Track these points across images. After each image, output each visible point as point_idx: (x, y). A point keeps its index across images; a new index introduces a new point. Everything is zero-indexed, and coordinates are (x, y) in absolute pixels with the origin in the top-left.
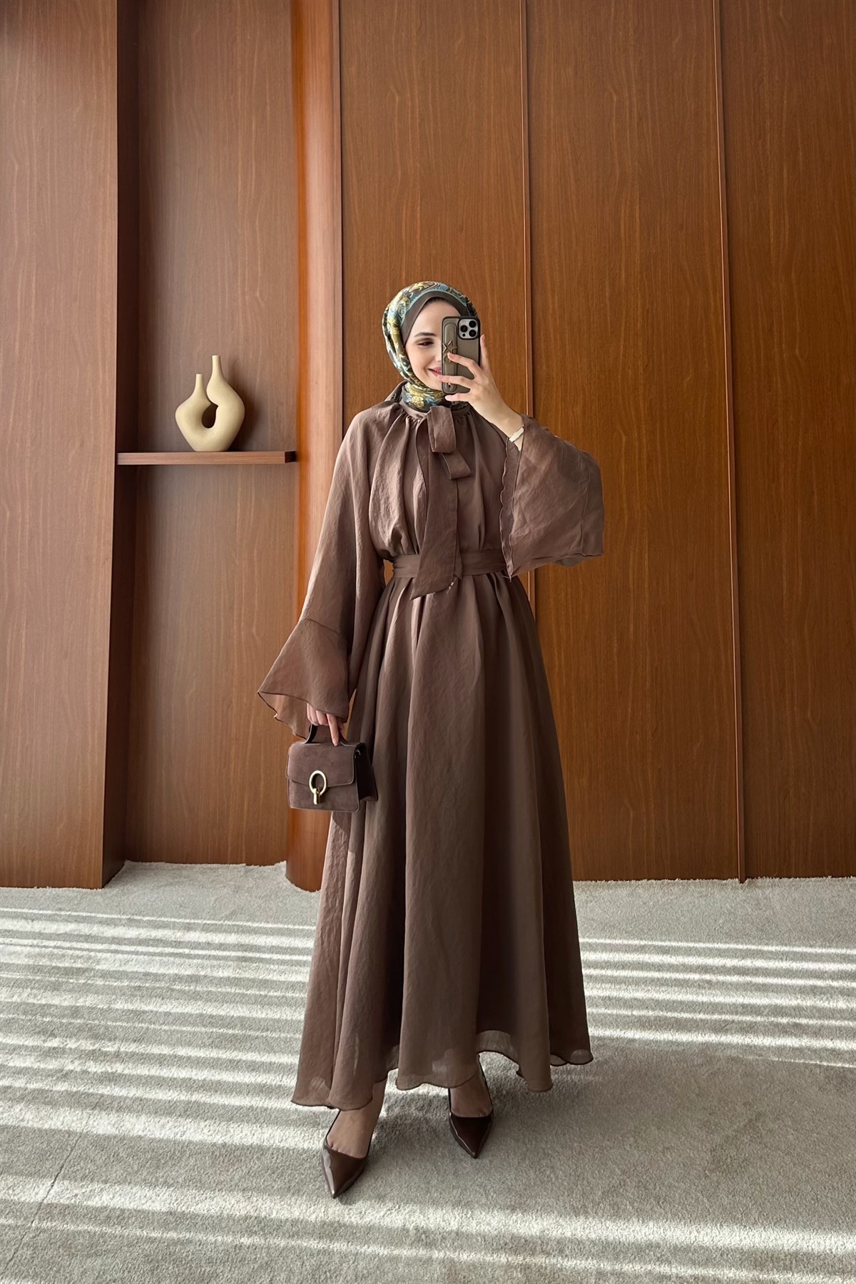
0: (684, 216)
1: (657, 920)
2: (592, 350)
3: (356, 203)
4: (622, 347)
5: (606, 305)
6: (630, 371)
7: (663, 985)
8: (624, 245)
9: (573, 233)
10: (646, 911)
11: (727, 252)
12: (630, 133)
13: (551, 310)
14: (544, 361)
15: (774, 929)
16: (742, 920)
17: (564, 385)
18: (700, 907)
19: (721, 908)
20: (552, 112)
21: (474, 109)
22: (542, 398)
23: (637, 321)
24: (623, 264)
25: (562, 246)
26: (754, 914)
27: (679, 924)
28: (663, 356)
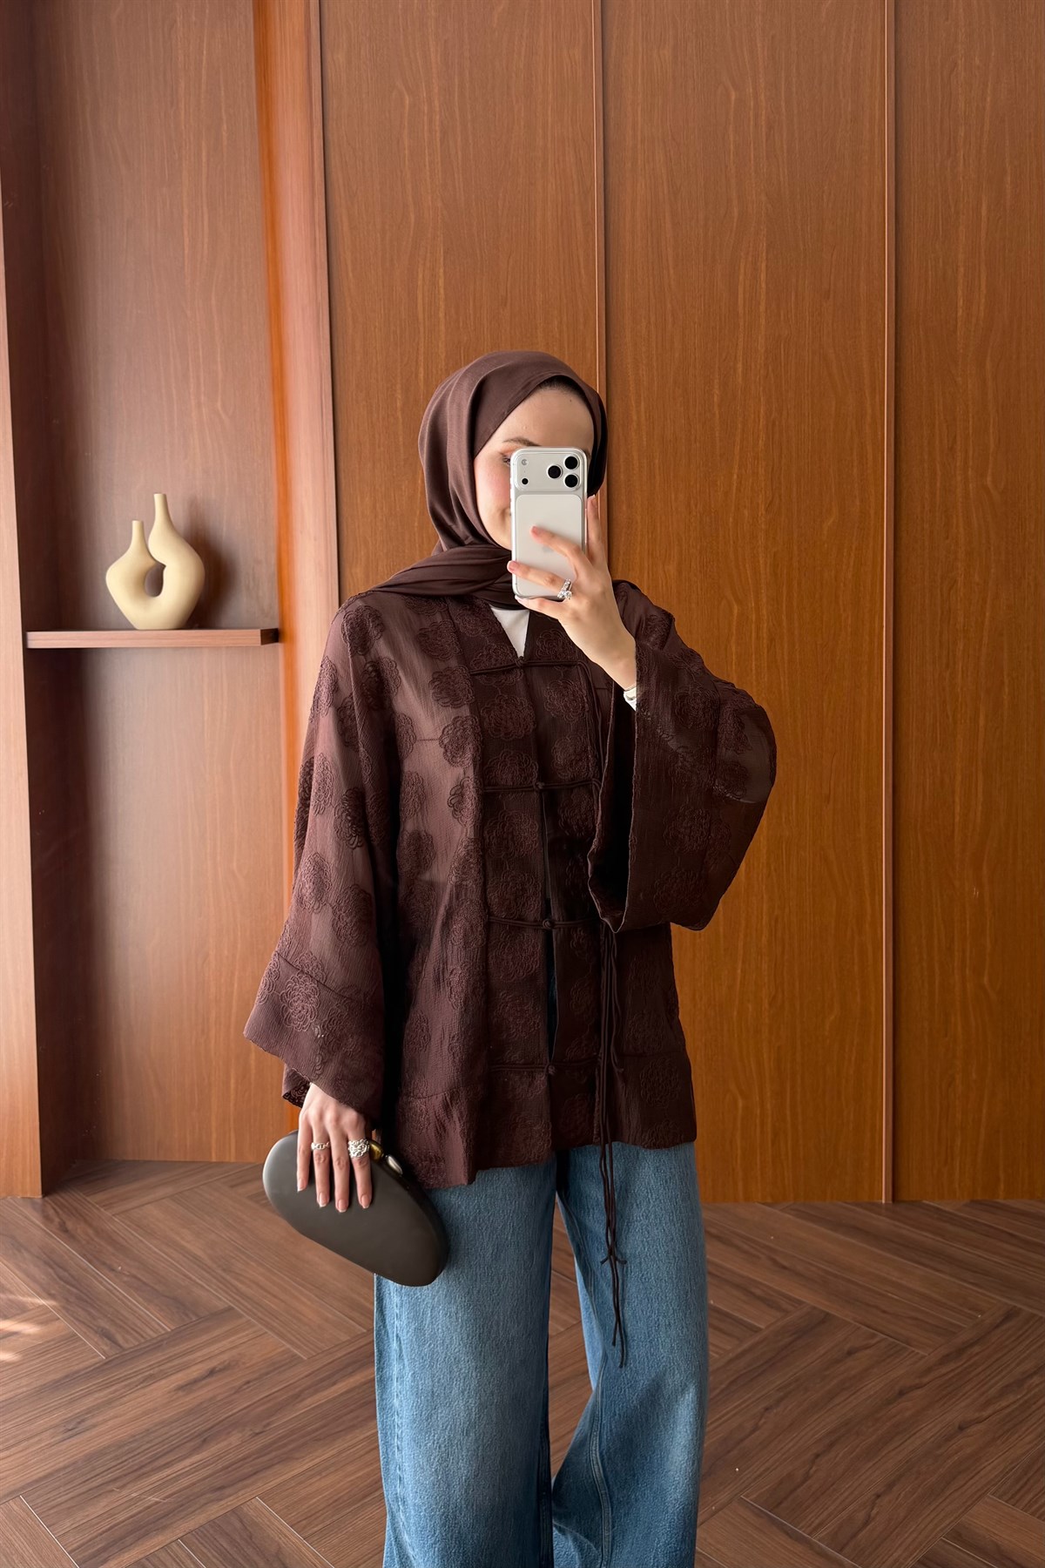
2: (692, 483)
4: (735, 477)
6: (746, 512)
8: (741, 324)
13: (634, 424)
14: (623, 496)
17: (652, 533)
20: (639, 120)
21: (523, 115)
23: (758, 438)
24: (740, 354)
25: (653, 327)
28: (795, 489)
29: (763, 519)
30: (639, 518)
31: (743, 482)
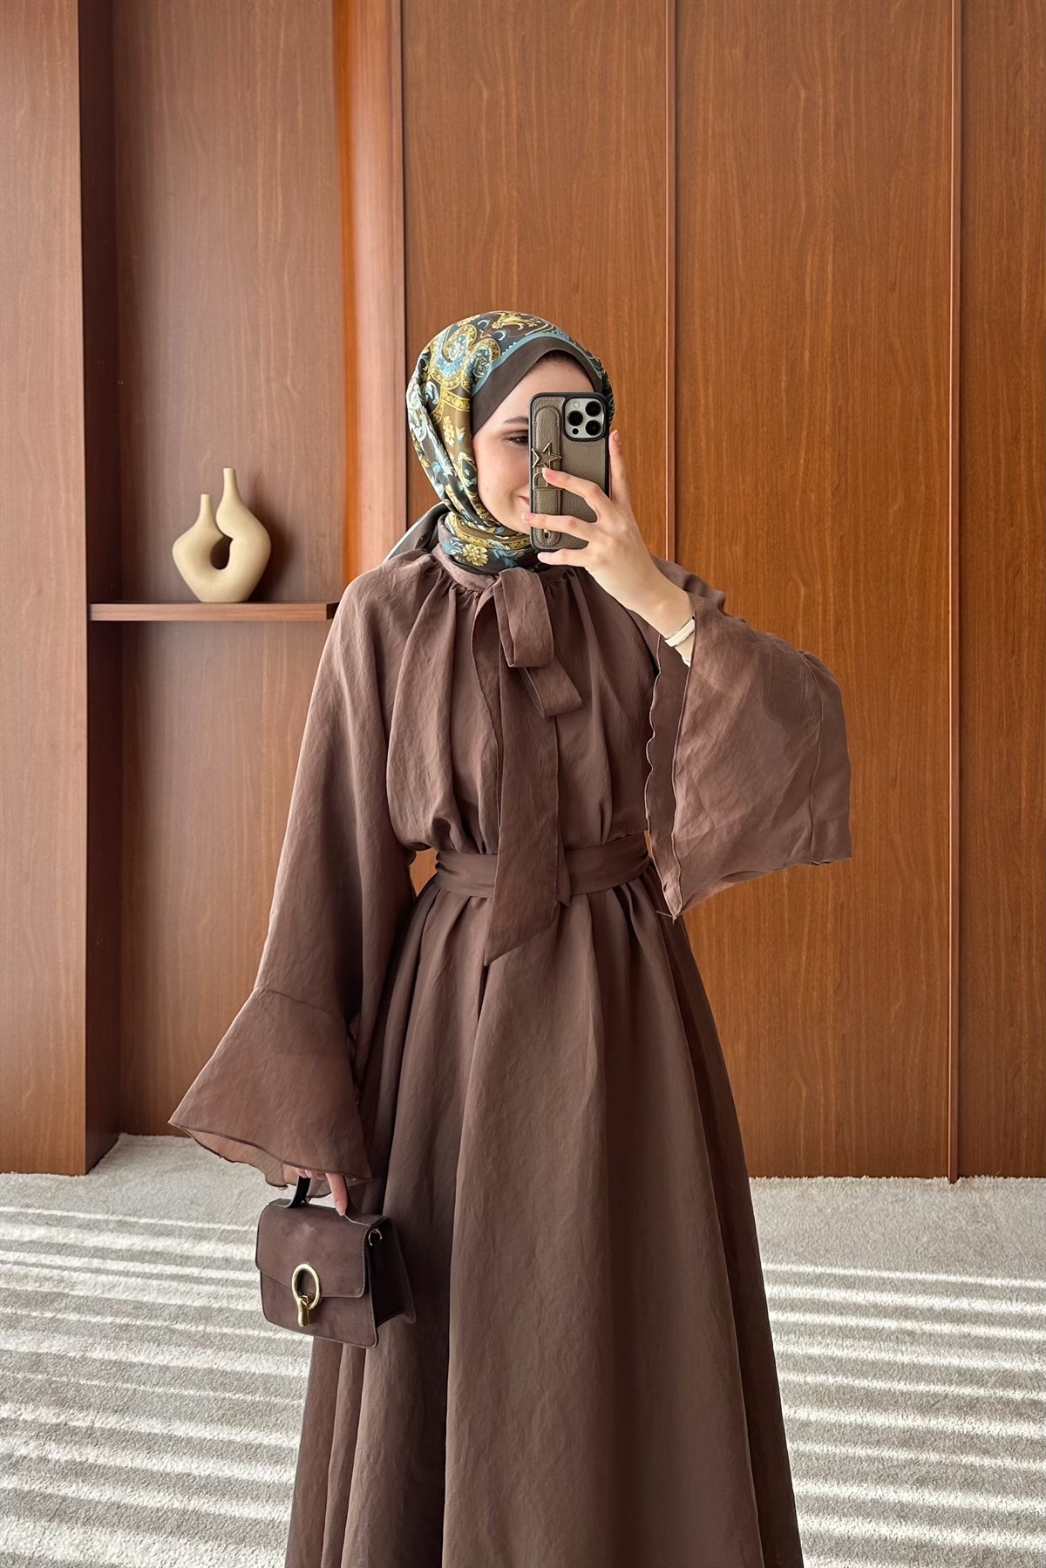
0: (898, 271)
1: (837, 1237)
2: (759, 465)
3: (425, 248)
4: (802, 461)
5: (782, 400)
6: (813, 497)
7: (847, 1337)
8: (809, 313)
9: (737, 295)
10: (822, 1222)
11: (958, 324)
12: (823, 146)
13: (702, 408)
14: (691, 479)
15: (998, 1252)
16: (954, 1238)
17: (719, 514)
18: (895, 1217)
19: (925, 1218)
20: (711, 115)
21: (597, 110)
22: (689, 532)
23: (825, 421)
24: (807, 342)
25: (721, 313)
26: (969, 1228)
27: (868, 1242)
28: (861, 474)
29: (830, 503)
30: (706, 499)
31: (810, 467)
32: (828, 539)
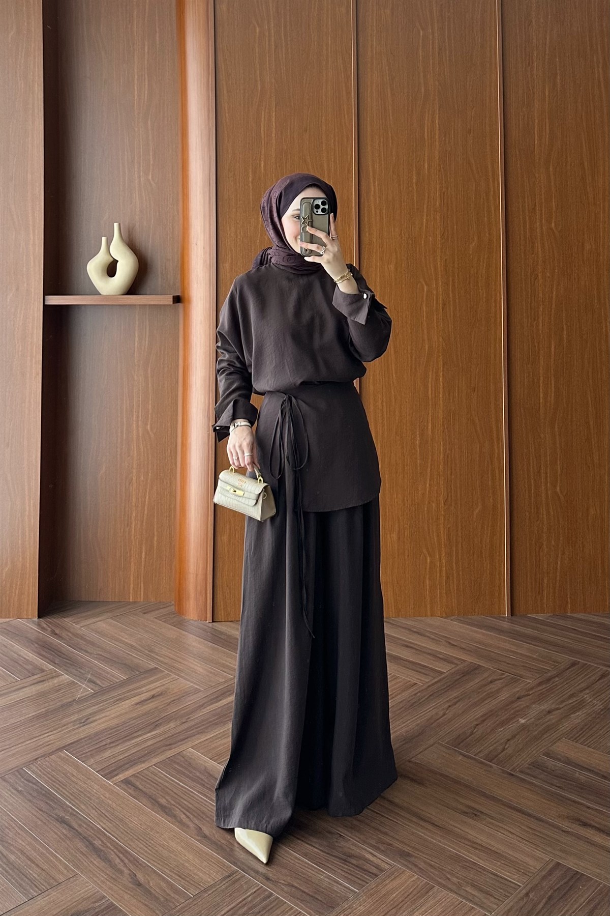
0: (472, 123)
2: (402, 223)
4: (425, 220)
5: (413, 189)
8: (427, 144)
9: (390, 134)
12: (432, 59)
13: (372, 192)
17: (382, 248)
20: (374, 43)
23: (436, 199)
24: (427, 159)
25: (382, 144)
28: (455, 227)
29: (439, 242)
30: (375, 240)
31: (429, 223)
32: (439, 260)
